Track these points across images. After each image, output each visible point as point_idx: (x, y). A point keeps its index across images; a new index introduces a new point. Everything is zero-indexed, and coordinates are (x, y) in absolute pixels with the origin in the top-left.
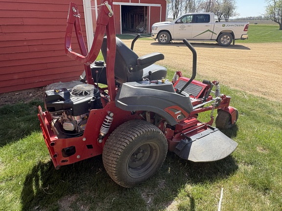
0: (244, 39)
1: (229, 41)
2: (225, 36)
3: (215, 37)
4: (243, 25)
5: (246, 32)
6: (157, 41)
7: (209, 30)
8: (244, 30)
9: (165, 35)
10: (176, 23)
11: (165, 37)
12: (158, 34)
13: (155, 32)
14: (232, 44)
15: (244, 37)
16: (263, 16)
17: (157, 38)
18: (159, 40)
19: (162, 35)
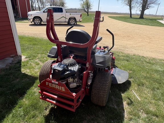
0: (81, 21)
1: (74, 22)
2: (72, 20)
3: (67, 20)
4: (79, 14)
5: (81, 18)
6: (33, 23)
7: (63, 17)
8: (80, 17)
9: (38, 20)
10: (44, 12)
11: (38, 21)
12: (33, 19)
13: (31, 18)
14: (76, 24)
15: (81, 20)
16: (77, 8)
17: (33, 21)
18: (34, 22)
19: (36, 20)
